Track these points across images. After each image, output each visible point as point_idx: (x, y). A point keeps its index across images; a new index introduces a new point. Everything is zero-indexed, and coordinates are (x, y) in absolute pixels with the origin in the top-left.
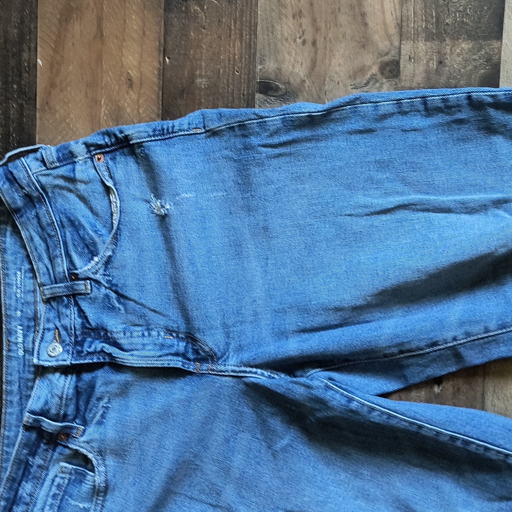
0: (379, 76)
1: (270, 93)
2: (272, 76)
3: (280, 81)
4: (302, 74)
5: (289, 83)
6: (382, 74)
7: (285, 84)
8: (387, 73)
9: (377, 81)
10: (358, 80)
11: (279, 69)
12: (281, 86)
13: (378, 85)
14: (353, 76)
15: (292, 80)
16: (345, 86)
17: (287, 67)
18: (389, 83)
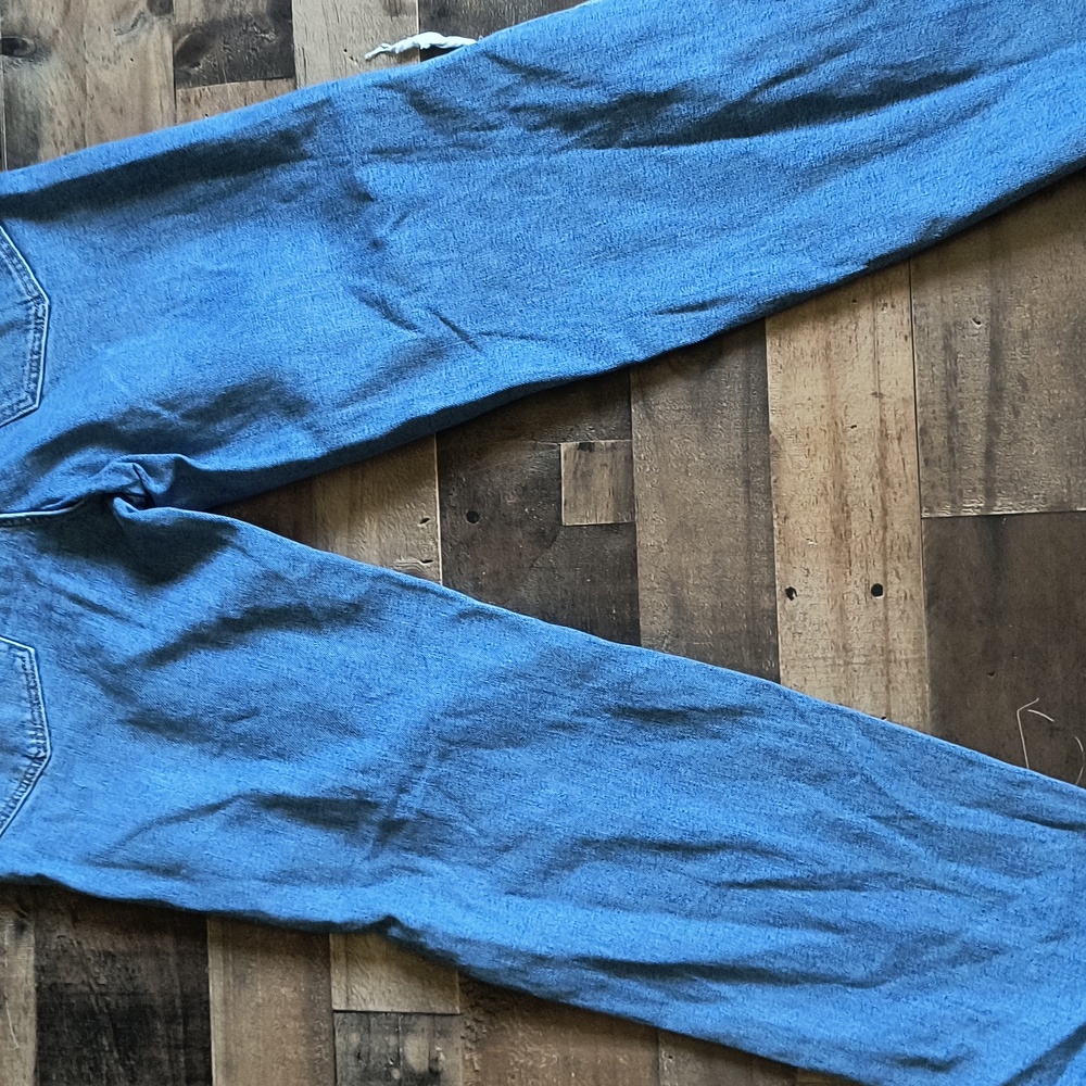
0: (148, 13)
1: (16, 52)
2: (17, 29)
3: (27, 34)
4: (53, 23)
5: (39, 37)
6: (151, 10)
7: (33, 38)
8: (157, 8)
9: (145, 20)
10: (123, 23)
11: (25, 19)
12: (29, 42)
13: (147, 25)
14: (117, 17)
15: (42, 32)
16: (108, 32)
17: (35, 15)
18: (161, 21)
